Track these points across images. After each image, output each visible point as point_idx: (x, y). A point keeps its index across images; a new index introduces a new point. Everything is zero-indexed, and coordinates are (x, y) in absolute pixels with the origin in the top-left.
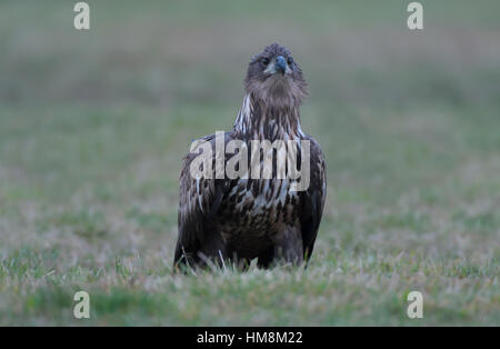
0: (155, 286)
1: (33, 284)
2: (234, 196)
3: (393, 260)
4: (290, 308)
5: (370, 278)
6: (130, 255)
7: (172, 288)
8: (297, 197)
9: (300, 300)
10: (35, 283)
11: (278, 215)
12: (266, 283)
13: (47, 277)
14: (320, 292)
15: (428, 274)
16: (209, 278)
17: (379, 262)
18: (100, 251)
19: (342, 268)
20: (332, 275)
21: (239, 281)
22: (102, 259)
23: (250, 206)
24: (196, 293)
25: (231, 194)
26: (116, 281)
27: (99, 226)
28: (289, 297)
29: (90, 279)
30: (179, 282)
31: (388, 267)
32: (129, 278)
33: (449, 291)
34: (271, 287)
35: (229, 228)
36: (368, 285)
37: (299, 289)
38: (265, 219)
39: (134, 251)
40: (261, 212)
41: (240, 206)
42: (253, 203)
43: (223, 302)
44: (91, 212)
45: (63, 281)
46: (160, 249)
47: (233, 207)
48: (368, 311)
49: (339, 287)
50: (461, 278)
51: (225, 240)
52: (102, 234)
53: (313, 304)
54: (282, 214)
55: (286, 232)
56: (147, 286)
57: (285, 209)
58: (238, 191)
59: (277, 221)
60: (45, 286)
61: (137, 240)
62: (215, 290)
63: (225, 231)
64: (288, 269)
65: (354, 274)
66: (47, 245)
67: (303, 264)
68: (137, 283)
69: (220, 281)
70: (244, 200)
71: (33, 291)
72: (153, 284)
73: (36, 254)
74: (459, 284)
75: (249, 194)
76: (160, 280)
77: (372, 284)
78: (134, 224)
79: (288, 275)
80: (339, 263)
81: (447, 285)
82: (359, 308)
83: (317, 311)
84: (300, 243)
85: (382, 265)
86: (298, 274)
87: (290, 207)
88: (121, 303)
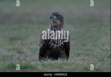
0: (34, 64)
1: (7, 63)
2: (50, 44)
3: (85, 58)
4: (63, 68)
5: (80, 62)
6: (28, 57)
7: (37, 64)
8: (64, 44)
9: (65, 67)
10: (8, 63)
11: (60, 48)
12: (58, 63)
13: (10, 62)
14: (69, 65)
15: (93, 61)
16: (45, 62)
17: (82, 58)
18: (22, 56)
19: (74, 60)
20: (72, 61)
21: (52, 63)
22: (22, 58)
23: (53, 46)
24: (42, 65)
25: (49, 44)
26: (25, 62)
27: (22, 51)
28: (63, 66)
29: (19, 62)
30: (39, 63)
31: (84, 59)
32: (28, 62)
33: (98, 65)
34: (59, 64)
35: (49, 51)
36: (80, 63)
37: (65, 64)
38: (57, 49)
39: (29, 56)
40: (56, 48)
41: (51, 46)
42: (54, 46)
43: (49, 67)
44: (20, 48)
45: (14, 63)
46: (35, 56)
47: (49, 47)
48: (80, 69)
49: (74, 64)
50: (100, 62)
51: (49, 54)
52: (22, 52)
53: (68, 67)
54: (61, 48)
55: (62, 52)
56: (32, 63)
57: (61, 47)
58: (50, 43)
59: (60, 49)
60: (10, 64)
61: (30, 53)
62: (47, 64)
63: (48, 52)
64: (63, 60)
65: (77, 61)
66: (10, 55)
67: (66, 59)
68: (30, 63)
69: (48, 62)
70: (52, 45)
71: (7, 65)
72: (33, 63)
73: (8, 57)
74: (100, 63)
75: (53, 44)
76: (35, 62)
77: (81, 63)
78: (29, 50)
79: (63, 61)
80: (74, 59)
81: (97, 63)
82: (78, 68)
83: (69, 69)
84: (65, 54)
85: (83, 59)
86: (65, 61)
87: (62, 46)
88: (26, 67)
